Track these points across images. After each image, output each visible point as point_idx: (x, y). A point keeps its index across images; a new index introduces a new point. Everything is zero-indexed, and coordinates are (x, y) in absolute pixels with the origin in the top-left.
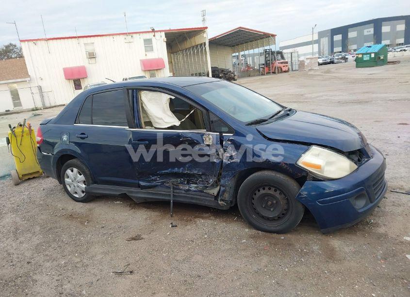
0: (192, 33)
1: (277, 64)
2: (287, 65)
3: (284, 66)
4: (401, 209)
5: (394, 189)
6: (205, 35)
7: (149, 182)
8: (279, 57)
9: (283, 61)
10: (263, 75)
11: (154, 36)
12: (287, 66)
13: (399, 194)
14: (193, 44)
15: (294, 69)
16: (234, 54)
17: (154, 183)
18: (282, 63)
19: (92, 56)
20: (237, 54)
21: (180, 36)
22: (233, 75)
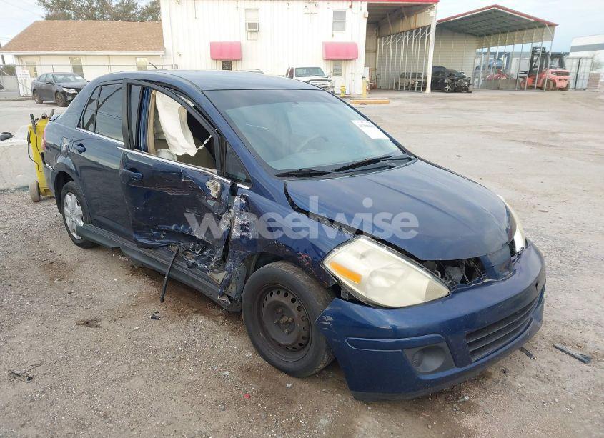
0: (414, 8)
1: (549, 74)
2: (566, 77)
3: (560, 80)
4: (544, 388)
5: (564, 344)
6: (432, 13)
7: (149, 238)
8: (556, 63)
9: (560, 70)
10: (521, 89)
11: (351, 7)
12: (566, 80)
13: (566, 356)
14: (413, 27)
15: (579, 86)
16: (479, 50)
17: (156, 242)
18: (558, 74)
19: (253, 28)
20: (485, 50)
21: (396, 10)
22: (466, 83)
